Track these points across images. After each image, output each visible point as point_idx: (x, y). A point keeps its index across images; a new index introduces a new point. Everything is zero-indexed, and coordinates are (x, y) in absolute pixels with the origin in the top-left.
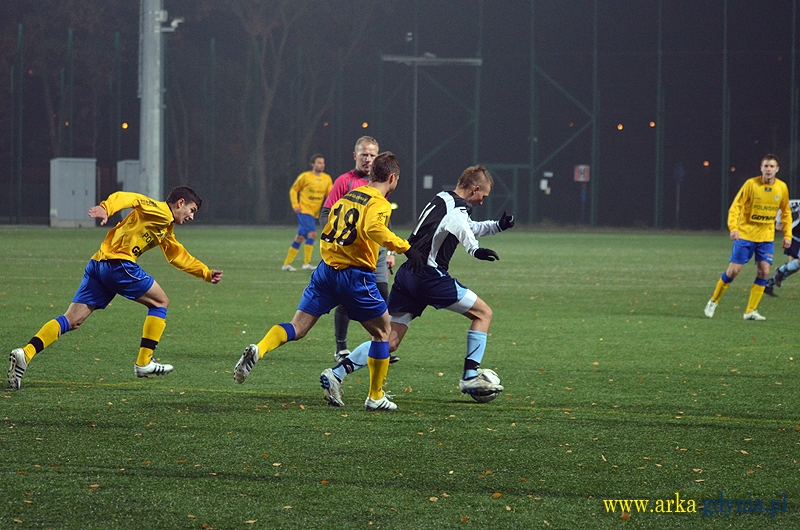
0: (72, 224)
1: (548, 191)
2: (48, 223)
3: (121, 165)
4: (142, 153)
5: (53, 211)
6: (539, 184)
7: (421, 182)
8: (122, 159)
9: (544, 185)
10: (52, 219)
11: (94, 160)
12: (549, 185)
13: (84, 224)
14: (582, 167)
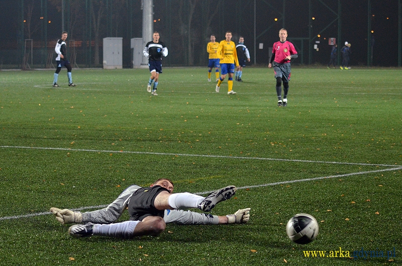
0: (113, 68)
1: (318, 50)
2: (102, 67)
3: (133, 40)
4: (144, 34)
5: (104, 62)
6: (313, 47)
7: (258, 46)
8: (133, 37)
9: (316, 47)
10: (104, 65)
11: (122, 38)
12: (318, 47)
13: (118, 67)
14: (332, 39)
